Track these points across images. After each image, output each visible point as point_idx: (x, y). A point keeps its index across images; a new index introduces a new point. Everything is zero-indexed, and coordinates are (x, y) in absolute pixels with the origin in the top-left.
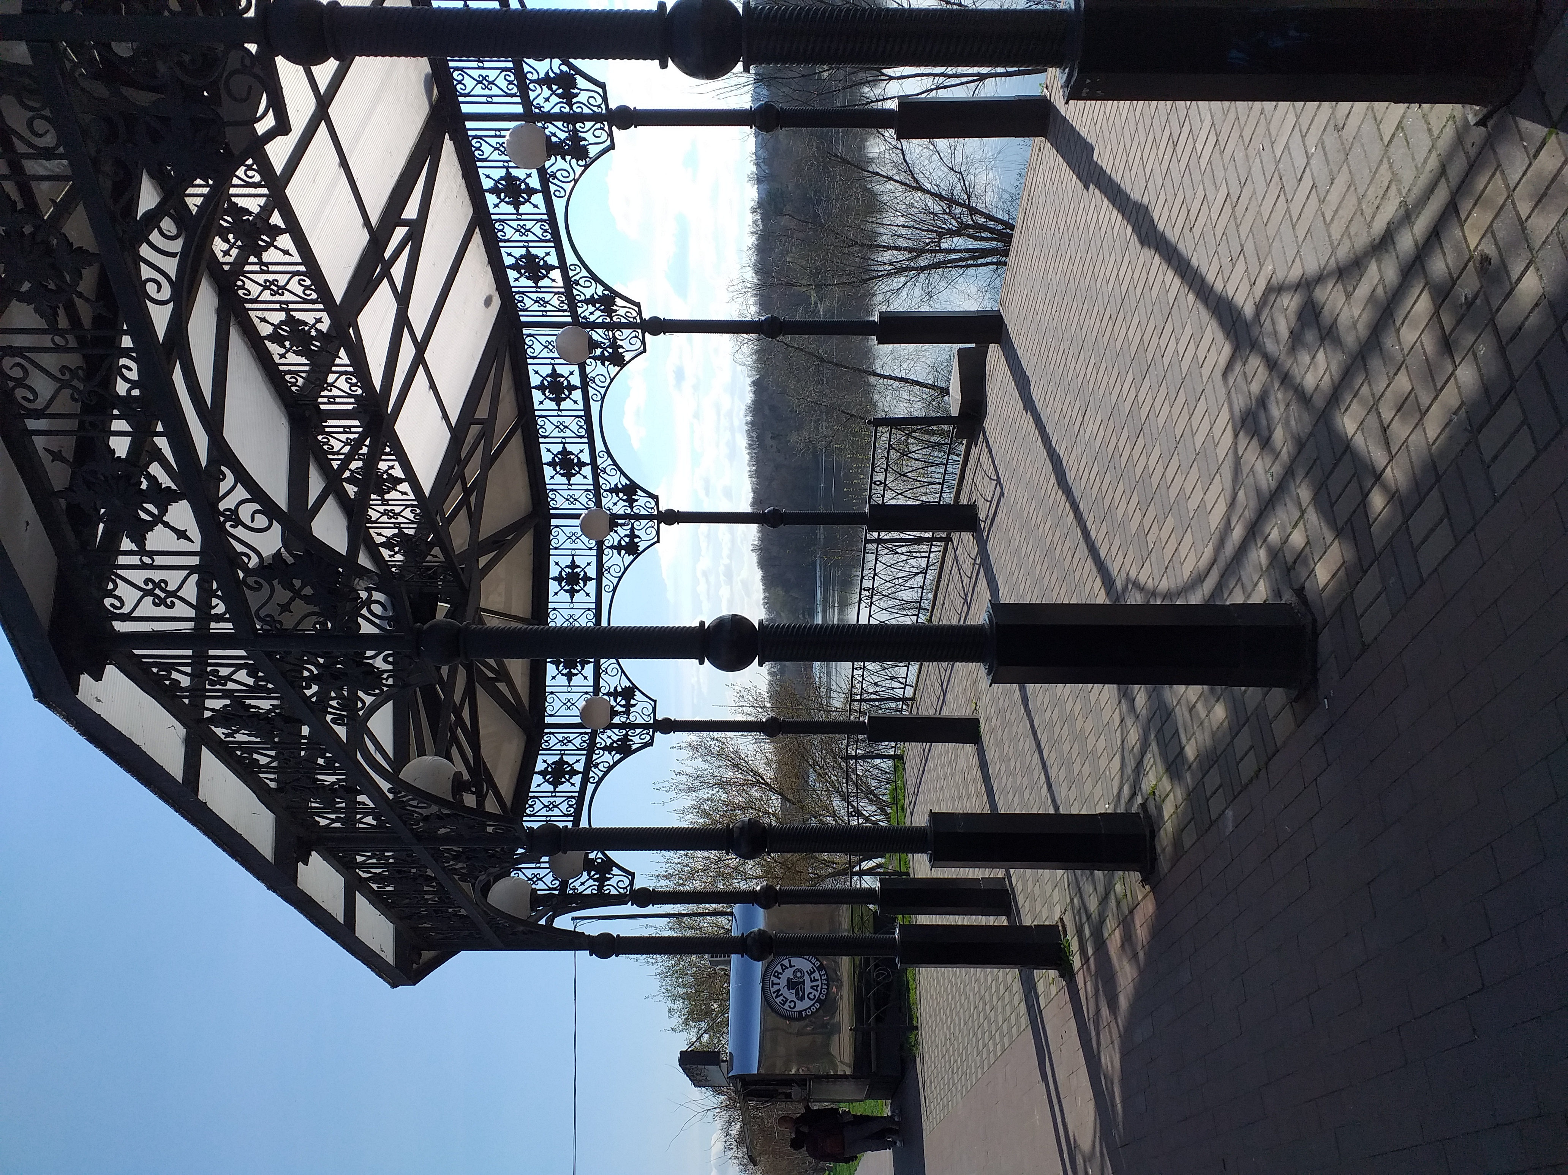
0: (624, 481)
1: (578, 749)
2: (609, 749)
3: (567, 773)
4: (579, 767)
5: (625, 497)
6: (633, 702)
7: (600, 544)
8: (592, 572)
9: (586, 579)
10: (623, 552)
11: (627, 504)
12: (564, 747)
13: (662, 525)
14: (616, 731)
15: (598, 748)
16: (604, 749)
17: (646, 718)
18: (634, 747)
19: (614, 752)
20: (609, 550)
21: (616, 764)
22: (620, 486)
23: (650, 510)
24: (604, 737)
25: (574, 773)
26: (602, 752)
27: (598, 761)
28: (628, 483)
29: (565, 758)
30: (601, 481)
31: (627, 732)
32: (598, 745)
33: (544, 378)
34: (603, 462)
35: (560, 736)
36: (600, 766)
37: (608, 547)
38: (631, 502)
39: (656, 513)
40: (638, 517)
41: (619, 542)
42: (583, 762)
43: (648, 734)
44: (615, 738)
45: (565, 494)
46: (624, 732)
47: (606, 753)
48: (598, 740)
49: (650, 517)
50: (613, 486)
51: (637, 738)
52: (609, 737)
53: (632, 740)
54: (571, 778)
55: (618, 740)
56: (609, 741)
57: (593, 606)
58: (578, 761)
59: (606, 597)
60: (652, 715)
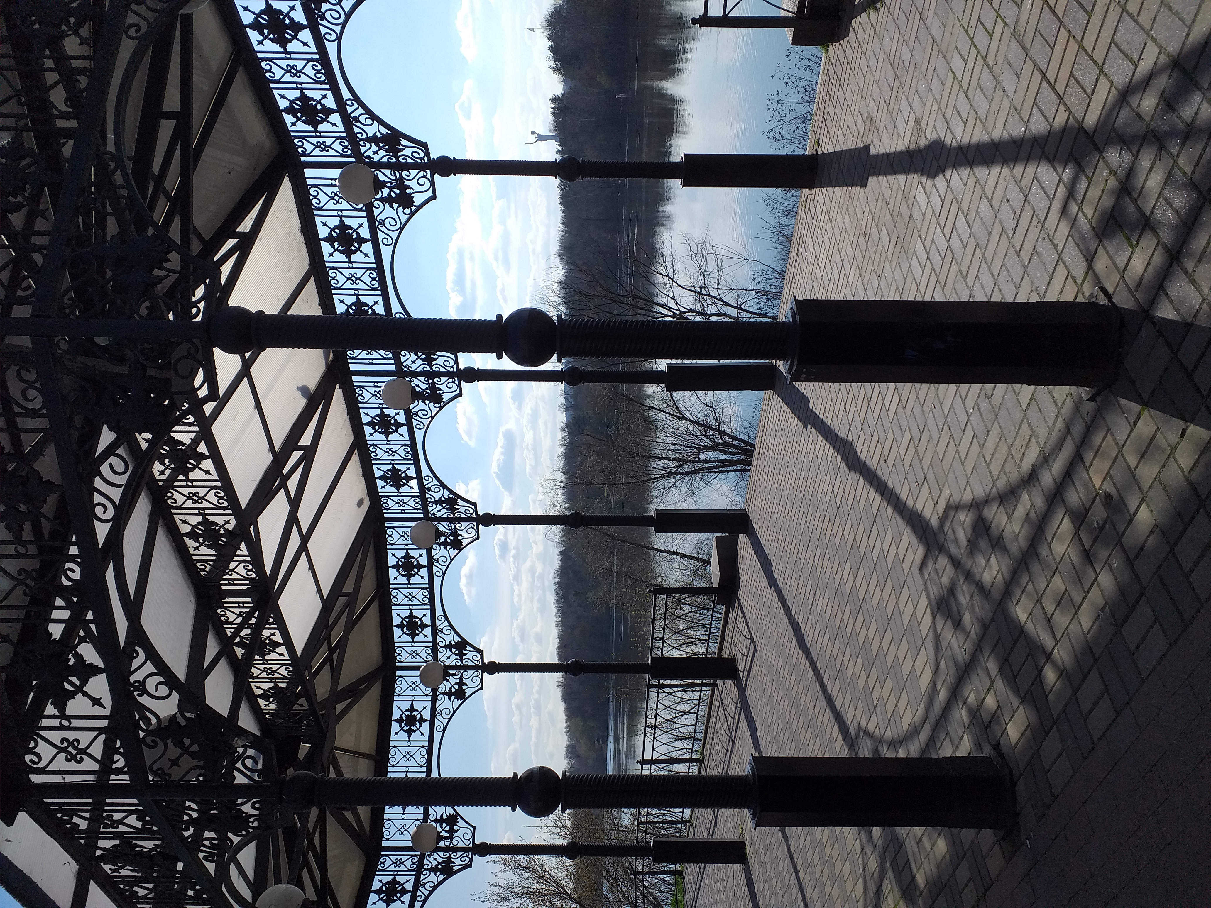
0: (457, 639)
1: (409, 870)
2: (434, 870)
3: (399, 892)
4: (409, 886)
5: (457, 652)
6: (456, 828)
7: (435, 691)
8: (427, 715)
9: (422, 720)
10: (453, 697)
11: (458, 657)
12: (397, 868)
13: (485, 674)
14: (441, 854)
15: (426, 870)
16: (430, 870)
17: (466, 842)
18: (456, 868)
19: (438, 873)
20: (442, 696)
21: (440, 883)
22: (453, 643)
23: (476, 662)
24: (431, 859)
25: (404, 892)
26: (428, 873)
27: (425, 881)
28: (460, 640)
29: (398, 878)
30: (439, 639)
31: (450, 855)
32: (425, 867)
33: (399, 560)
34: (441, 624)
35: (394, 859)
36: (427, 886)
37: (441, 694)
38: (461, 655)
39: (481, 664)
40: (466, 668)
41: (450, 689)
42: (412, 882)
43: (467, 856)
44: (440, 860)
45: (409, 650)
46: (448, 855)
47: (432, 873)
48: (426, 862)
49: (476, 668)
50: (447, 643)
51: (458, 861)
52: (435, 859)
53: (454, 863)
54: (401, 896)
55: (443, 862)
56: (435, 863)
57: (426, 744)
58: (408, 881)
59: (437, 736)
60: (471, 840)
